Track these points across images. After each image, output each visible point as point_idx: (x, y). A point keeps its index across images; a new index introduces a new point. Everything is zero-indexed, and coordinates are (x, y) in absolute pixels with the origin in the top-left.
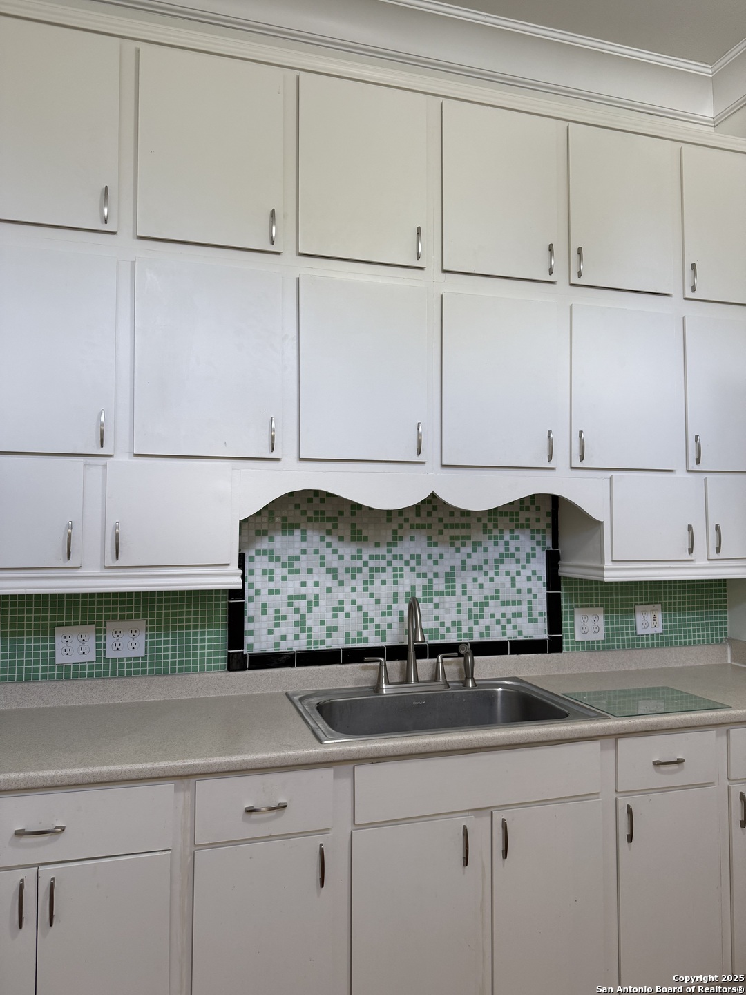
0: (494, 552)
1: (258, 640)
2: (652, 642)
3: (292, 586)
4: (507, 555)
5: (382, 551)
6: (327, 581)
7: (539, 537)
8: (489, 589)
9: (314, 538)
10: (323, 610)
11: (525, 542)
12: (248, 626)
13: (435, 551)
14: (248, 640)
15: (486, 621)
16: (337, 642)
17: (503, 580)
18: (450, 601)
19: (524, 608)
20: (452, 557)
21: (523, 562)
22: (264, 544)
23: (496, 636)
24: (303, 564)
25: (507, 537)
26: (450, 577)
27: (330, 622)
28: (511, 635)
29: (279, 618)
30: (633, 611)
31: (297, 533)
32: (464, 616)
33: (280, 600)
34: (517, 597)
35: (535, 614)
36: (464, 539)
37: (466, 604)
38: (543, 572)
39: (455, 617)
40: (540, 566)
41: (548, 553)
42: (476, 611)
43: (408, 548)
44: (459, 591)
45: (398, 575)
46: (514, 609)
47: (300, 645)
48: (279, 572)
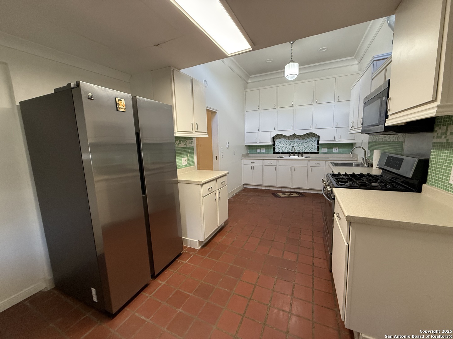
0: (309, 140)
1: (277, 151)
2: (336, 153)
3: (281, 145)
4: (311, 141)
5: (292, 141)
6: (285, 144)
7: (316, 138)
8: (308, 145)
9: (283, 139)
10: (284, 148)
11: (314, 139)
12: (275, 149)
13: (300, 140)
14: (275, 151)
15: (307, 149)
16: (286, 151)
17: (310, 144)
18: (302, 147)
19: (313, 148)
20: (302, 141)
21: (313, 141)
22: (277, 140)
23: (308, 151)
24: (282, 142)
25: (311, 138)
26: (302, 144)
27: (285, 149)
28: (311, 151)
29: (279, 148)
30: (333, 148)
31: (281, 139)
32: (304, 149)
33: (279, 147)
34: (312, 146)
35: (315, 149)
36: (304, 139)
37: (304, 147)
38: (317, 143)
39: (302, 149)
40: (316, 142)
41: (318, 140)
42: (305, 148)
43: (295, 140)
44: (303, 145)
45: (294, 143)
46: (312, 148)
47: (282, 152)
48: (279, 143)
